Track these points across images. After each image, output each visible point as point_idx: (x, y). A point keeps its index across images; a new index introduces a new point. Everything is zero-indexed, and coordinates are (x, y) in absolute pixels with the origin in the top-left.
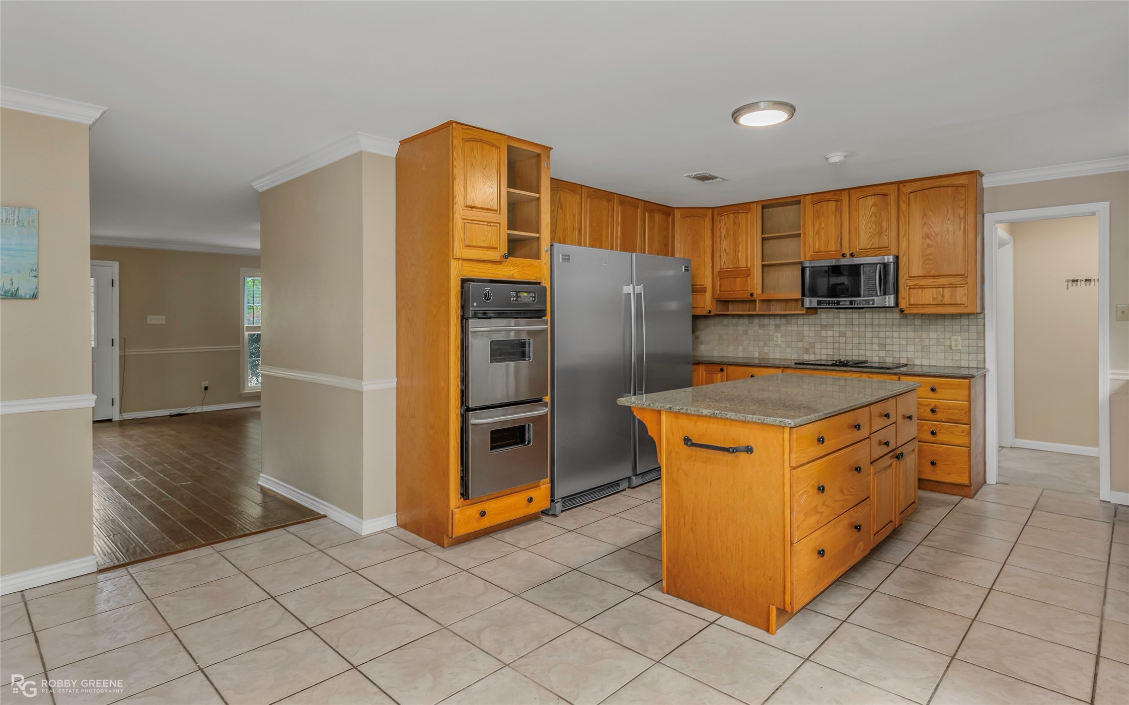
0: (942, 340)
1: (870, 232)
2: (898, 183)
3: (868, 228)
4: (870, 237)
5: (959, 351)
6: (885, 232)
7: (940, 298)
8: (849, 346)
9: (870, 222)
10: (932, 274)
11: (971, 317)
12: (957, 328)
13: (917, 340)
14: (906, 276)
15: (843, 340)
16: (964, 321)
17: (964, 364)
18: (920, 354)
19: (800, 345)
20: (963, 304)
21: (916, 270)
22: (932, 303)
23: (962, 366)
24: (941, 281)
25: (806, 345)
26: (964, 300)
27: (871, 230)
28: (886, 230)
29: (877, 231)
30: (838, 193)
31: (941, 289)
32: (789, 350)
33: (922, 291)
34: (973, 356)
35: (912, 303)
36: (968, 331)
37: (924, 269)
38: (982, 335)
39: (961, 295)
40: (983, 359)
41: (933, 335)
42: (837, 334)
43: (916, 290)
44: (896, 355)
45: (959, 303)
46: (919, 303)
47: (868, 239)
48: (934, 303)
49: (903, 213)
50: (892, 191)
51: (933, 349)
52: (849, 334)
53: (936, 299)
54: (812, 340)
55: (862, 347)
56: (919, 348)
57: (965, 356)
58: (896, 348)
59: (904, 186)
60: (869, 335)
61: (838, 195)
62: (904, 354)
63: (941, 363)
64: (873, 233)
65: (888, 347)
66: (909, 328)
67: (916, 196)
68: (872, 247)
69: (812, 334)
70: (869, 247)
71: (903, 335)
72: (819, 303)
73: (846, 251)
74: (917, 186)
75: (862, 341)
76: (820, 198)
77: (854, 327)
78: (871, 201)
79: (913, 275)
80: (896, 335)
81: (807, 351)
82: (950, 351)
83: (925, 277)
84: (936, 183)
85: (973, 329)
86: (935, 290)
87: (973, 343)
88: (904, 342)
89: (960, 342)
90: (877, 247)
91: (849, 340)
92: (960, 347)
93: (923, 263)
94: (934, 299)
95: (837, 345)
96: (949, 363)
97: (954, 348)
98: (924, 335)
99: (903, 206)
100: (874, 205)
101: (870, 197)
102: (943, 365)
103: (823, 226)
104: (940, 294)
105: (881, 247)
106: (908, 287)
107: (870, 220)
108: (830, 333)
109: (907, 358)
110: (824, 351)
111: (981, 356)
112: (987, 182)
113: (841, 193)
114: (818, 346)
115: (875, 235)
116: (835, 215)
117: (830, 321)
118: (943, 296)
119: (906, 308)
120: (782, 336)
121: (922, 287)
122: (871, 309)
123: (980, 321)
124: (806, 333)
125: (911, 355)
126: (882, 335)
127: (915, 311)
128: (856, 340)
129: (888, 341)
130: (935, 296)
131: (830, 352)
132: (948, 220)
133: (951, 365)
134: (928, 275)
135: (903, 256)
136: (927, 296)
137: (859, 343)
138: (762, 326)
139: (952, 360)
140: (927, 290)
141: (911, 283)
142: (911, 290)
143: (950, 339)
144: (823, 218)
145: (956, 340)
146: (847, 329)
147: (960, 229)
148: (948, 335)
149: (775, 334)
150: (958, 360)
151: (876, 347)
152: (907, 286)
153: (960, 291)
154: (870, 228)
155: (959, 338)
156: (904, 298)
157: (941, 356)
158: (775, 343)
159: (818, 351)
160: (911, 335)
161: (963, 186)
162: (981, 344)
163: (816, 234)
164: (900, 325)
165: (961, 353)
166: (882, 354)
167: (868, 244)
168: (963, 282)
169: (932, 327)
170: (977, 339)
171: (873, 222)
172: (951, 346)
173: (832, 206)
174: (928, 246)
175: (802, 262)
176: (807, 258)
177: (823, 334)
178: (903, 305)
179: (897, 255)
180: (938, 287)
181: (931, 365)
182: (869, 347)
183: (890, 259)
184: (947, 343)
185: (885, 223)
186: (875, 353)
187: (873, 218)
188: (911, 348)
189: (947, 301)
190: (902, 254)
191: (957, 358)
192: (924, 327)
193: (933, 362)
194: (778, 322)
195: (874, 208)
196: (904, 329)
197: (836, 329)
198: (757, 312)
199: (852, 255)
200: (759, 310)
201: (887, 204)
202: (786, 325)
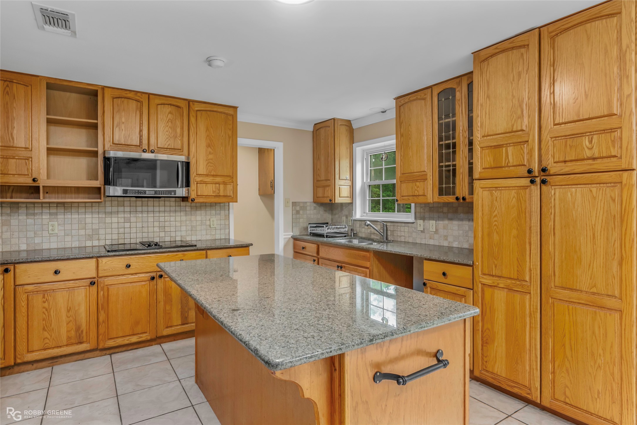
0: (204, 221)
1: (167, 135)
2: (189, 101)
3: (165, 131)
4: (167, 138)
5: (215, 228)
6: (179, 137)
7: (217, 191)
8: (133, 230)
9: (167, 126)
10: (212, 174)
11: (221, 205)
12: (213, 212)
13: (188, 222)
14: (195, 174)
15: (127, 225)
16: (218, 208)
17: (218, 237)
18: (190, 232)
19: (82, 232)
20: (231, 196)
21: (202, 170)
22: (212, 195)
23: (216, 238)
24: (218, 179)
25: (89, 232)
27: (167, 133)
28: (180, 135)
29: (173, 135)
30: (139, 94)
31: (218, 185)
32: (68, 239)
33: (206, 186)
34: (222, 231)
35: (199, 194)
36: (220, 214)
37: (207, 169)
38: (228, 217)
39: (229, 190)
40: (228, 233)
41: (199, 218)
42: (122, 220)
43: (202, 184)
44: (173, 234)
46: (204, 195)
47: (166, 140)
48: (214, 195)
49: (193, 125)
50: (184, 105)
51: (199, 228)
52: (133, 219)
53: (215, 191)
54: (95, 227)
55: (145, 230)
56: (189, 228)
57: (218, 232)
58: (173, 229)
59: (193, 104)
60: (151, 219)
61: (139, 96)
62: (178, 234)
63: (204, 238)
64: (169, 136)
65: (167, 229)
66: (182, 214)
67: (202, 114)
68: (169, 147)
69: (96, 221)
70: (166, 147)
71: (178, 219)
73: (146, 147)
74: (203, 107)
75: (145, 225)
76: (121, 94)
78: (168, 109)
79: (200, 173)
80: (172, 219)
81: (90, 237)
82: (209, 228)
83: (207, 175)
84: (215, 108)
85: (223, 213)
86: (214, 185)
87: (223, 222)
88: (178, 224)
89: (215, 222)
90: (173, 148)
91: (133, 225)
92: (215, 226)
93: (207, 165)
94: (213, 192)
95: (121, 230)
96: (209, 237)
97: (212, 226)
98: (193, 218)
99: (193, 120)
100: (170, 113)
101: (167, 105)
102: (205, 239)
103: (123, 120)
104: (217, 188)
105: (176, 148)
107: (167, 124)
108: (115, 220)
110: (109, 237)
111: (227, 231)
113: (141, 95)
114: (102, 232)
115: (171, 138)
116: (136, 113)
117: (115, 209)
118: (219, 190)
119: (195, 197)
120: (59, 225)
121: (206, 183)
122: (169, 198)
123: (226, 207)
124: (89, 220)
125: (184, 233)
126: (162, 219)
127: (201, 200)
128: (139, 225)
129: (167, 224)
130: (214, 190)
131: (115, 237)
132: (222, 136)
133: (210, 239)
134: (209, 174)
135: (193, 158)
136: (208, 190)
137: (142, 227)
138: (31, 215)
139: (211, 235)
140: (209, 185)
141: (198, 179)
142: (199, 184)
143: (210, 220)
144: (123, 114)
145: (213, 221)
146: (132, 216)
147: (229, 144)
148: (208, 217)
149: (50, 223)
150: (213, 235)
151: (157, 229)
152: (195, 181)
153: (230, 187)
154: (167, 131)
155: (215, 219)
156: (194, 190)
157: (204, 232)
158: (50, 232)
160: (184, 218)
161: (230, 115)
162: (227, 223)
163: (117, 127)
166: (162, 234)
167: (166, 144)
168: (230, 181)
169: (198, 212)
170: (225, 220)
171: (170, 127)
172: (210, 225)
173: (133, 105)
174: (210, 153)
175: (100, 151)
176: (106, 148)
177: (108, 220)
178: (193, 195)
179: (188, 157)
180: (216, 183)
181: (198, 239)
182: (151, 229)
183: (183, 158)
184: (208, 223)
185: (179, 130)
186: (156, 234)
187: (170, 123)
188: (184, 228)
189: (222, 194)
190: (191, 156)
191: (214, 233)
192: (192, 212)
193: (199, 238)
194: (53, 210)
195: (170, 116)
196: (178, 214)
197: (121, 215)
198: (42, 200)
199: (152, 152)
200: (44, 198)
201: (182, 115)
202: (64, 213)
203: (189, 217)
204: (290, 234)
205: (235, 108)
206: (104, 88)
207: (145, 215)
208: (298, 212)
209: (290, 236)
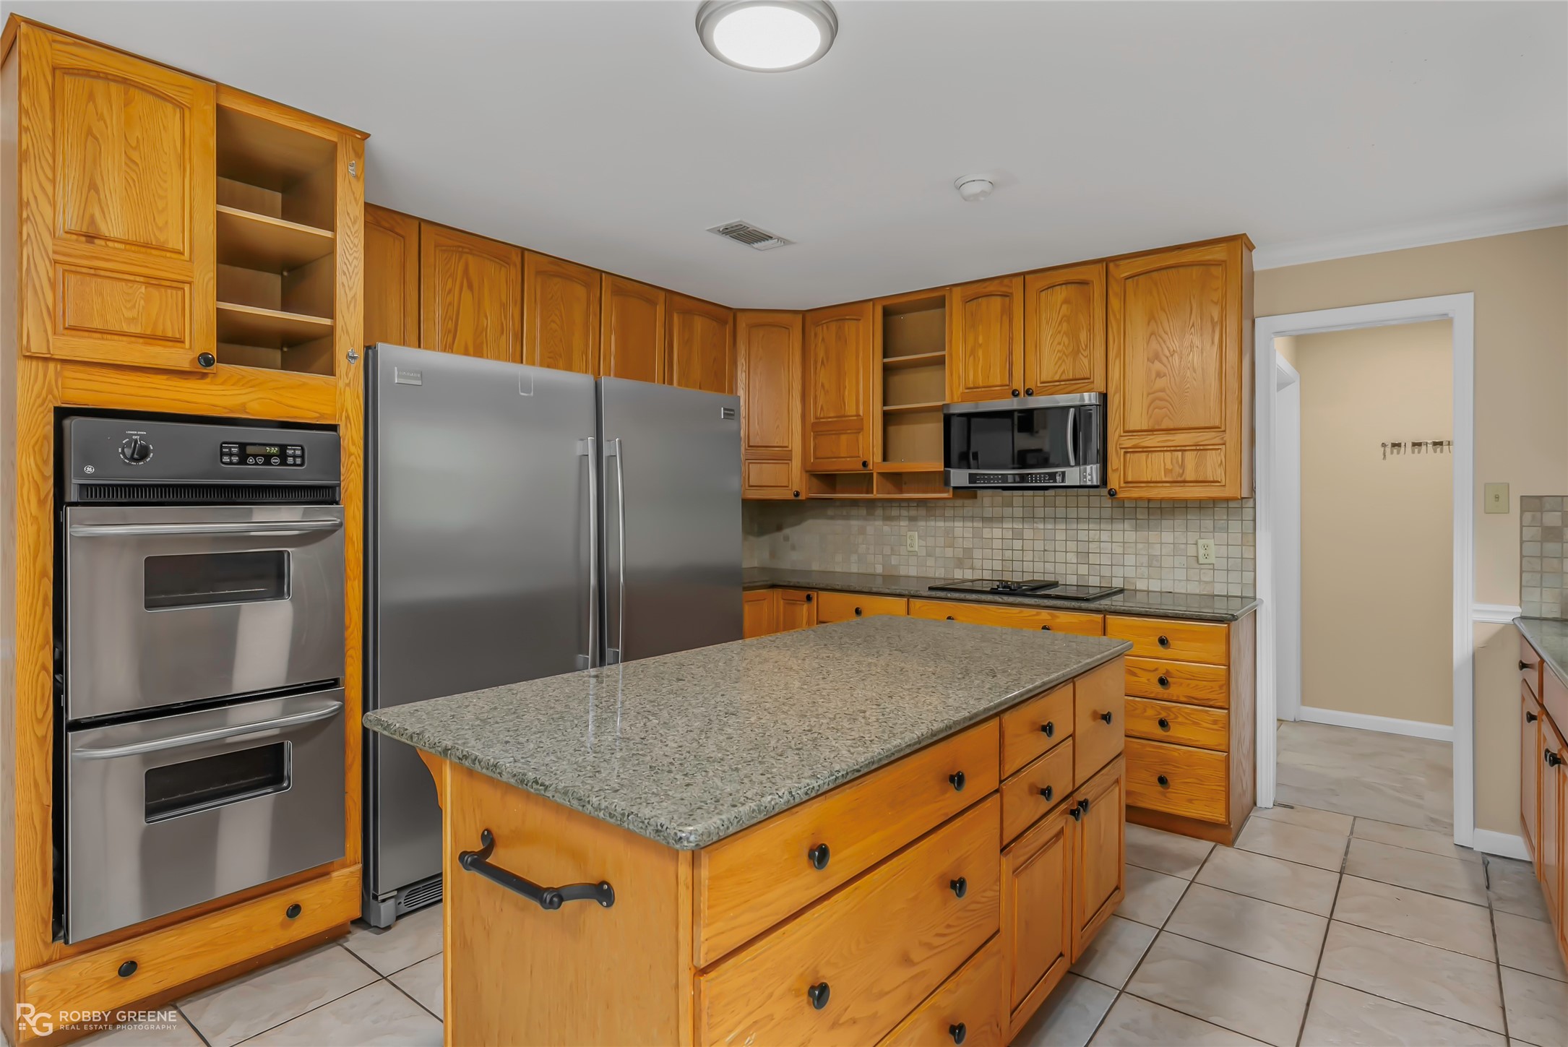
0: (1183, 546)
1: (1058, 351)
2: (1107, 262)
3: (1056, 342)
4: (1059, 358)
5: (1211, 567)
6: (1085, 350)
7: (1178, 470)
8: (1028, 556)
9: (1060, 332)
10: (1163, 426)
11: (1232, 504)
12: (1208, 523)
13: (1139, 546)
14: (1120, 431)
15: (1018, 544)
16: (1220, 513)
17: (1219, 589)
18: (1145, 570)
19: (949, 553)
20: (1219, 482)
21: (1137, 419)
22: (1164, 479)
23: (1215, 593)
24: (1180, 439)
25: (959, 553)
26: (1219, 474)
27: (1060, 347)
28: (1086, 346)
29: (1071, 349)
30: (1006, 281)
31: (1180, 453)
32: (930, 562)
33: (1147, 457)
34: (1234, 576)
35: (1130, 479)
36: (1227, 530)
37: (1151, 417)
38: (1251, 537)
39: (1212, 465)
40: (1251, 582)
41: (1167, 537)
42: (1009, 534)
43: (1137, 455)
44: (1106, 572)
45: (1212, 479)
46: (1142, 480)
47: (1056, 364)
48: (1167, 479)
49: (1115, 315)
50: (1095, 276)
51: (1167, 562)
52: (1028, 534)
53: (1171, 471)
54: (968, 544)
55: (1050, 556)
56: (1144, 560)
57: (1221, 576)
58: (1105, 560)
59: (1117, 266)
60: (1061, 535)
61: (1006, 286)
62: (1118, 571)
63: (1181, 588)
64: (1064, 353)
65: (1093, 559)
66: (1127, 525)
67: (1137, 284)
68: (1063, 378)
69: (968, 534)
70: (1057, 378)
71: (1118, 536)
72: (972, 478)
73: (1018, 384)
74: (1140, 265)
75: (1049, 546)
76: (978, 291)
77: (1037, 523)
78: (1060, 294)
79: (1131, 429)
81: (960, 563)
82: (1196, 566)
83: (1151, 431)
84: (1171, 259)
85: (1234, 526)
86: (1168, 455)
87: (1235, 552)
88: (1118, 549)
89: (1213, 550)
90: (1071, 377)
91: (1028, 545)
92: (1212, 560)
93: (1149, 407)
94: (1167, 471)
95: (1008, 554)
96: (1193, 588)
97: (1202, 561)
98: (1153, 536)
99: (1115, 303)
100: (1066, 301)
101: (1059, 287)
102: (1184, 591)
103: (981, 340)
104: (1177, 462)
105: (1077, 377)
106: (1123, 451)
107: (1060, 328)
108: (997, 533)
109: (1124, 577)
110: (987, 565)
111: (1248, 576)
112: (1261, 261)
113: (1011, 282)
114: (977, 554)
115: (1067, 357)
116: (1001, 321)
117: (998, 511)
118: (1183, 466)
119: (1120, 487)
120: (919, 537)
121: (1147, 450)
122: (1065, 490)
123: (1248, 513)
124: (958, 532)
125: (1130, 572)
127: (1136, 493)
128: (1039, 545)
129: (1093, 547)
130: (1169, 466)
131: (998, 566)
132: (1193, 325)
133: (1197, 592)
134: (1157, 427)
135: (1115, 393)
136: (1156, 467)
137: (1045, 550)
138: (887, 518)
139: (1200, 581)
140: (1154, 454)
141: (1128, 442)
142: (1128, 455)
143: (1196, 543)
144: (980, 328)
145: (1206, 547)
146: (1025, 526)
147: (1213, 343)
148: (1192, 537)
149: (909, 533)
150: (1206, 582)
151: (1072, 557)
152: (1121, 448)
153: (1213, 458)
154: (1059, 344)
155: (1211, 542)
156: (1116, 469)
157: (1181, 574)
158: (909, 549)
159: (978, 564)
160: (1131, 536)
161: (1218, 263)
162: (1248, 554)
163: (970, 356)
164: (1112, 519)
165: (1214, 569)
166: (1083, 570)
167: (1056, 373)
168: (1217, 441)
169: (1167, 523)
170: (1242, 545)
171: (1064, 333)
172: (1197, 557)
173: (996, 305)
174: (1160, 375)
177: (987, 533)
178: (1114, 483)
180: (1174, 449)
181: (1163, 590)
184: (1191, 551)
185: (1084, 335)
186: (1071, 569)
187: (1065, 325)
188: (1130, 560)
189: (1189, 475)
190: (1113, 388)
191: (1207, 578)
192: (1152, 523)
193: (1167, 586)
194: (913, 512)
195: (1065, 308)
196: (1119, 526)
197: (1007, 525)
198: (875, 495)
199: (1031, 393)
200: (878, 492)
201: (1089, 300)
202: (927, 518)
203: (1142, 535)
204: (1510, 608)
205: (1246, 238)
206: (953, 288)
208: (1551, 534)
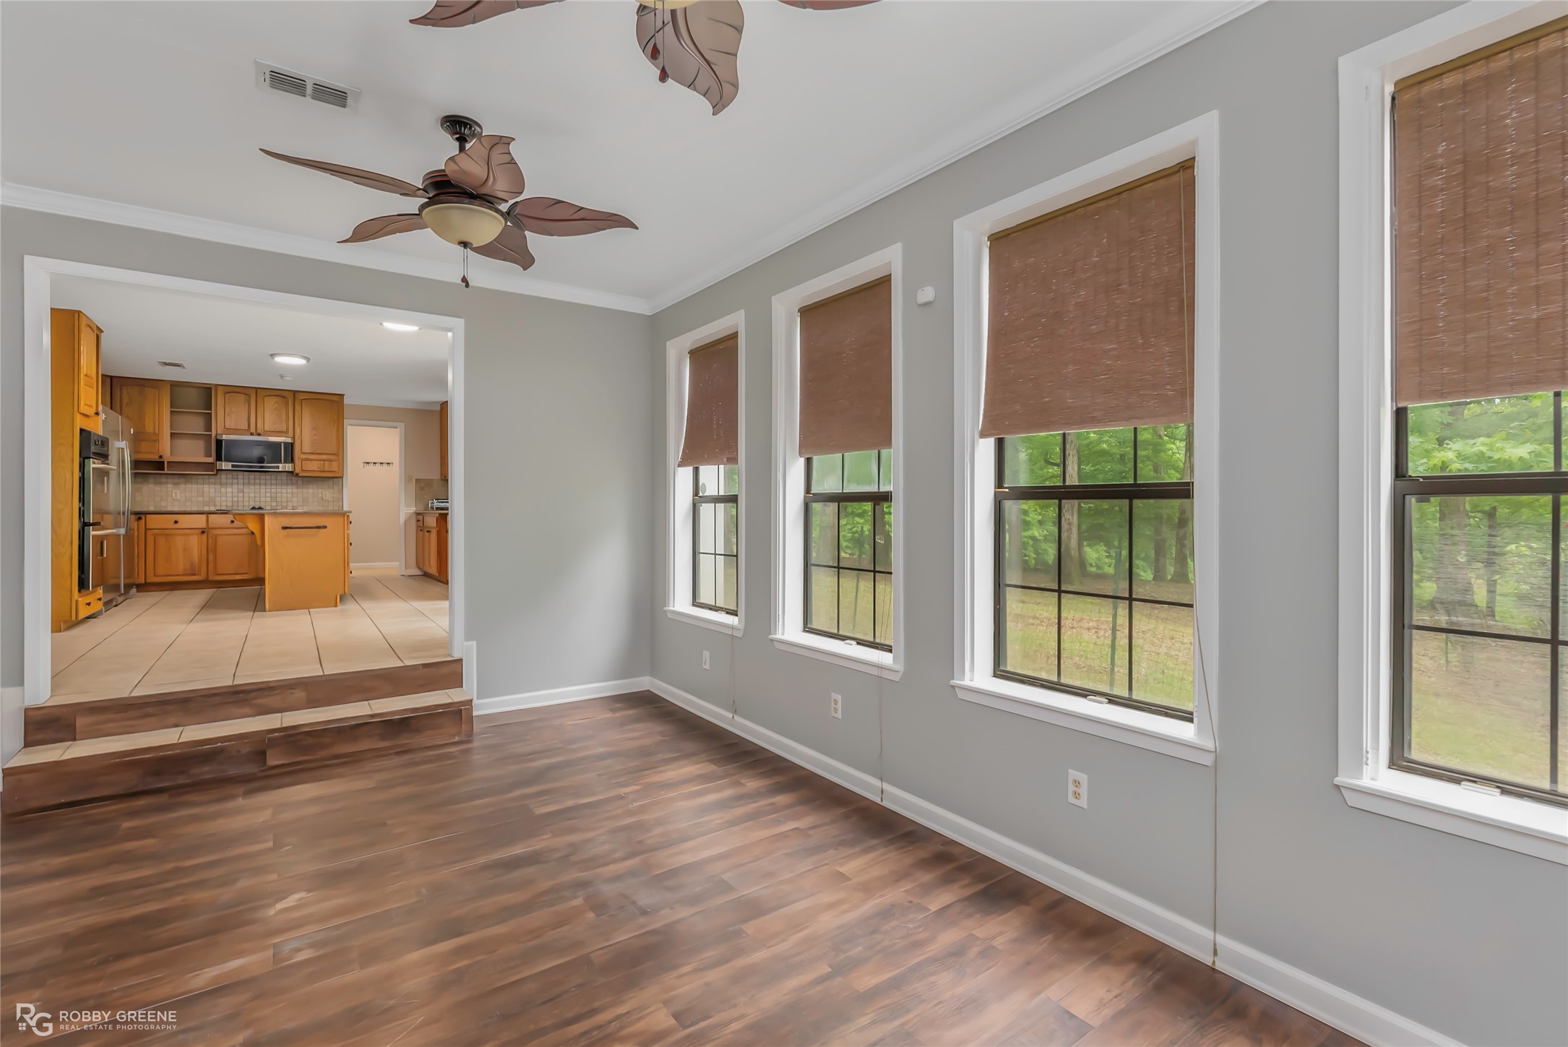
0: (317, 494)
1: (273, 420)
2: (295, 392)
3: (271, 417)
4: (273, 423)
5: (328, 500)
6: (285, 422)
7: (322, 467)
9: (274, 413)
10: (317, 452)
11: (333, 479)
12: (327, 485)
13: (298, 494)
14: (298, 453)
15: (241, 495)
16: (331, 482)
19: (200, 499)
20: (333, 472)
21: (307, 448)
22: (317, 470)
23: (330, 506)
24: (324, 457)
25: (207, 499)
26: (336, 469)
28: (285, 420)
29: (279, 420)
30: (247, 389)
31: (322, 462)
33: (310, 462)
34: (336, 504)
35: (304, 470)
36: (333, 488)
37: (311, 449)
38: (341, 490)
39: (335, 466)
40: (342, 505)
41: (311, 491)
43: (306, 461)
46: (309, 470)
47: (272, 425)
49: (297, 411)
50: (289, 396)
51: (311, 500)
52: (246, 490)
54: (212, 495)
55: (258, 499)
56: (301, 499)
59: (298, 394)
60: (263, 491)
61: (247, 391)
62: (290, 504)
63: (316, 506)
64: (275, 421)
66: (296, 486)
67: (306, 402)
68: (275, 431)
69: (212, 490)
70: (272, 431)
71: (290, 491)
72: (232, 466)
73: (253, 430)
74: (307, 396)
75: (257, 495)
76: (232, 390)
77: (251, 486)
78: (274, 400)
79: (304, 452)
80: (284, 491)
81: (207, 504)
82: (322, 500)
83: (311, 453)
84: (320, 396)
85: (336, 487)
86: (319, 462)
87: (336, 495)
89: (328, 496)
90: (278, 431)
91: (246, 495)
93: (311, 445)
94: (318, 468)
95: (235, 499)
96: (321, 508)
97: (324, 499)
98: (305, 490)
99: (298, 408)
100: (276, 402)
101: (273, 396)
102: (317, 510)
103: (234, 410)
104: (321, 464)
105: (281, 431)
106: (301, 459)
108: (229, 490)
109: (292, 506)
110: (224, 504)
111: (341, 503)
112: (346, 401)
113: (250, 390)
114: (218, 499)
115: (277, 423)
116: (245, 404)
118: (324, 466)
119: (300, 473)
120: (181, 492)
121: (311, 460)
123: (340, 482)
124: (206, 490)
125: (295, 504)
126: (274, 491)
127: (304, 475)
128: (252, 495)
129: (279, 495)
130: (319, 466)
131: (229, 504)
134: (313, 452)
135: (297, 439)
136: (313, 466)
137: (255, 497)
138: (156, 483)
140: (313, 461)
141: (303, 457)
142: (303, 461)
143: (320, 492)
144: (234, 405)
145: (325, 494)
149: (174, 491)
152: (299, 458)
153: (335, 464)
154: (273, 418)
155: (327, 492)
156: (298, 465)
159: (218, 503)
160: (295, 490)
161: (335, 402)
162: (340, 496)
163: (228, 415)
164: (287, 484)
167: (272, 429)
168: (336, 458)
169: (310, 486)
170: (339, 492)
171: (276, 414)
172: (322, 498)
173: (242, 397)
174: (315, 435)
175: (214, 435)
176: (219, 432)
177: (223, 490)
178: (298, 471)
179: (294, 438)
180: (321, 460)
182: (263, 499)
183: (289, 440)
184: (320, 495)
185: (284, 416)
187: (276, 411)
188: (295, 499)
189: (327, 469)
190: (296, 437)
191: (326, 505)
192: (304, 486)
193: (312, 506)
194: (176, 481)
195: (275, 405)
196: (290, 487)
197: (235, 486)
198: (166, 471)
199: (259, 435)
200: (168, 470)
201: (287, 404)
202: (185, 483)
203: (300, 490)
204: (413, 509)
205: (342, 396)
206: (218, 385)
207: (257, 487)
208: (422, 489)
209: (412, 511)
